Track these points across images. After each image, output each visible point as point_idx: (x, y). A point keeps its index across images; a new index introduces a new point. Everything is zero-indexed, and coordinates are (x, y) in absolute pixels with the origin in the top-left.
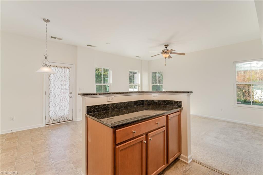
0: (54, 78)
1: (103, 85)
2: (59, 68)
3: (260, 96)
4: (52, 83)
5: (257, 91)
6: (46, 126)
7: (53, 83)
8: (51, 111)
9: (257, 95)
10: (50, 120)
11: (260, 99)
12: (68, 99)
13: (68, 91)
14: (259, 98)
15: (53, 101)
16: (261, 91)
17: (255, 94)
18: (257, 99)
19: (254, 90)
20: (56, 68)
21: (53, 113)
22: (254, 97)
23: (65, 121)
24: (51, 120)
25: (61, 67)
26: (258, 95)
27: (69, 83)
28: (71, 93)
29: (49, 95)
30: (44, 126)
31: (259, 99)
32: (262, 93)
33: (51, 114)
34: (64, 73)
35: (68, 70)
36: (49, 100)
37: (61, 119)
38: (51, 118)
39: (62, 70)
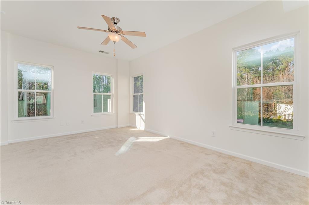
3: (284, 111)
5: (281, 105)
9: (280, 111)
11: (284, 115)
14: (283, 113)
16: (285, 105)
17: (279, 109)
18: (280, 115)
19: (278, 104)
22: (278, 113)
26: (282, 110)
31: (282, 115)
32: (286, 107)
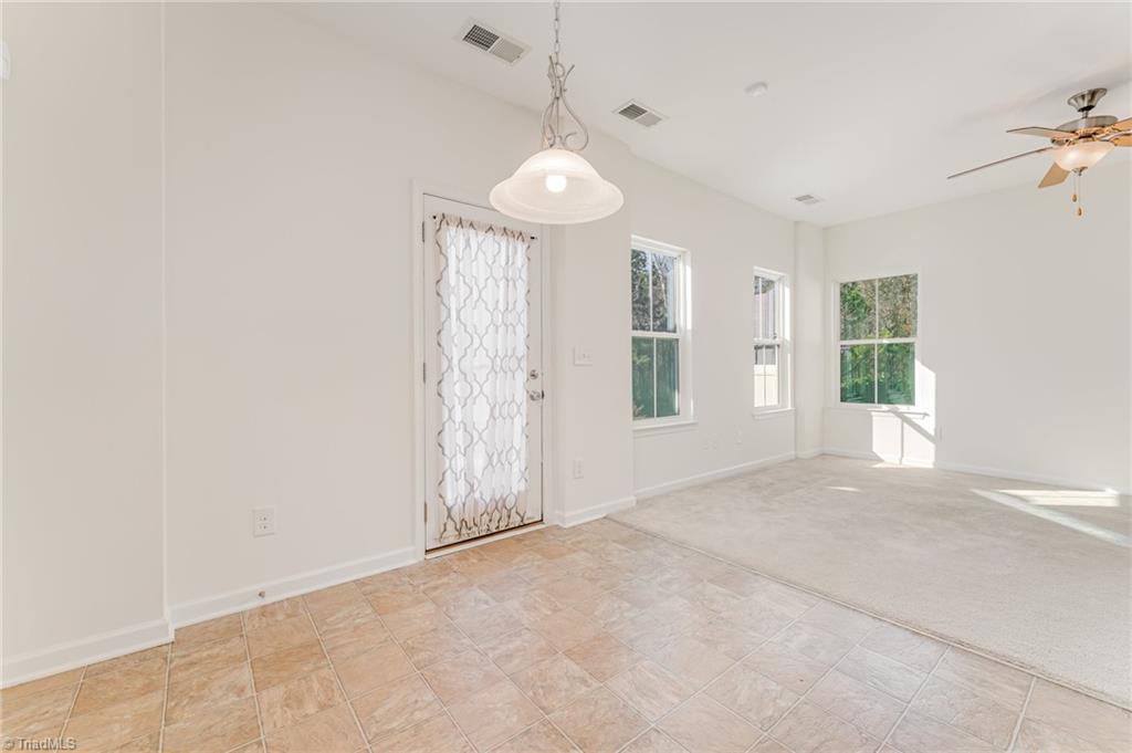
0: (464, 291)
1: (657, 340)
2: (482, 235)
4: (454, 313)
6: (430, 556)
7: (458, 318)
8: (448, 473)
10: (445, 525)
12: (524, 410)
13: (524, 364)
15: (458, 414)
20: (472, 231)
21: (462, 488)
23: (511, 526)
24: (450, 526)
25: (491, 228)
27: (524, 318)
28: (533, 376)
29: (440, 382)
30: (422, 559)
33: (454, 492)
34: (503, 263)
35: (521, 247)
36: (439, 413)
37: (496, 515)
38: (449, 510)
39: (497, 246)
